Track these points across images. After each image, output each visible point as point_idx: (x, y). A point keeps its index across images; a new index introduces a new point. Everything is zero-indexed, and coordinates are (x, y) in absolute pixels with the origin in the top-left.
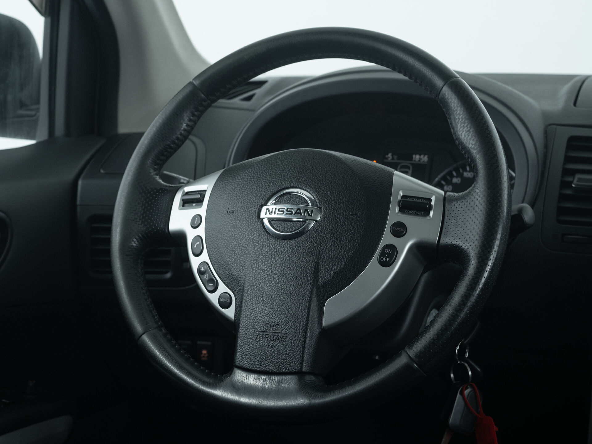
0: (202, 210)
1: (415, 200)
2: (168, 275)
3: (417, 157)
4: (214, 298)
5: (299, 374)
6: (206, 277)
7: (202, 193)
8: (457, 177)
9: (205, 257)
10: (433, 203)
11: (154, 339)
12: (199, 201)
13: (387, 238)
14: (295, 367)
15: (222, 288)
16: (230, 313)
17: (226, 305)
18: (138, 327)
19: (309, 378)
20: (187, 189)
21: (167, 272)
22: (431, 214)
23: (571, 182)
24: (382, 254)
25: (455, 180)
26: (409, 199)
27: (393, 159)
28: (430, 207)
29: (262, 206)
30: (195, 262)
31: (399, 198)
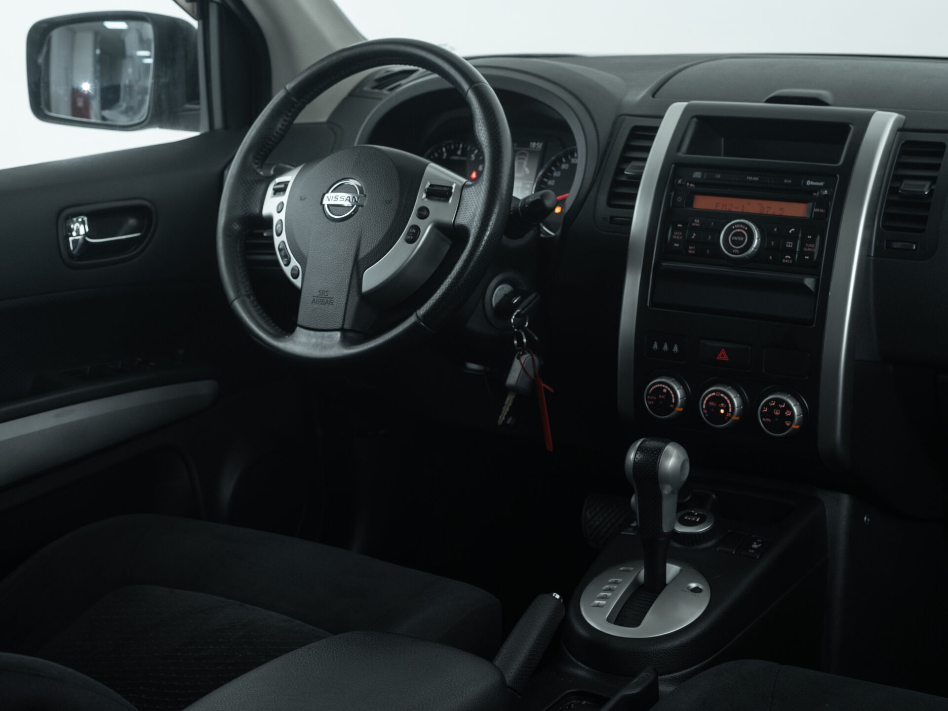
0: (284, 198)
1: (440, 189)
3: (534, 144)
4: (287, 270)
5: (342, 330)
6: (283, 253)
7: (286, 184)
8: (564, 163)
9: (283, 237)
10: (453, 190)
11: (243, 304)
13: (413, 220)
14: (339, 326)
15: (294, 262)
16: (298, 282)
17: (295, 276)
18: (231, 294)
19: (350, 334)
20: (278, 180)
22: (450, 200)
23: (624, 170)
24: (408, 234)
25: (563, 166)
26: (435, 188)
28: (450, 194)
29: (324, 194)
30: (277, 241)
31: (427, 186)
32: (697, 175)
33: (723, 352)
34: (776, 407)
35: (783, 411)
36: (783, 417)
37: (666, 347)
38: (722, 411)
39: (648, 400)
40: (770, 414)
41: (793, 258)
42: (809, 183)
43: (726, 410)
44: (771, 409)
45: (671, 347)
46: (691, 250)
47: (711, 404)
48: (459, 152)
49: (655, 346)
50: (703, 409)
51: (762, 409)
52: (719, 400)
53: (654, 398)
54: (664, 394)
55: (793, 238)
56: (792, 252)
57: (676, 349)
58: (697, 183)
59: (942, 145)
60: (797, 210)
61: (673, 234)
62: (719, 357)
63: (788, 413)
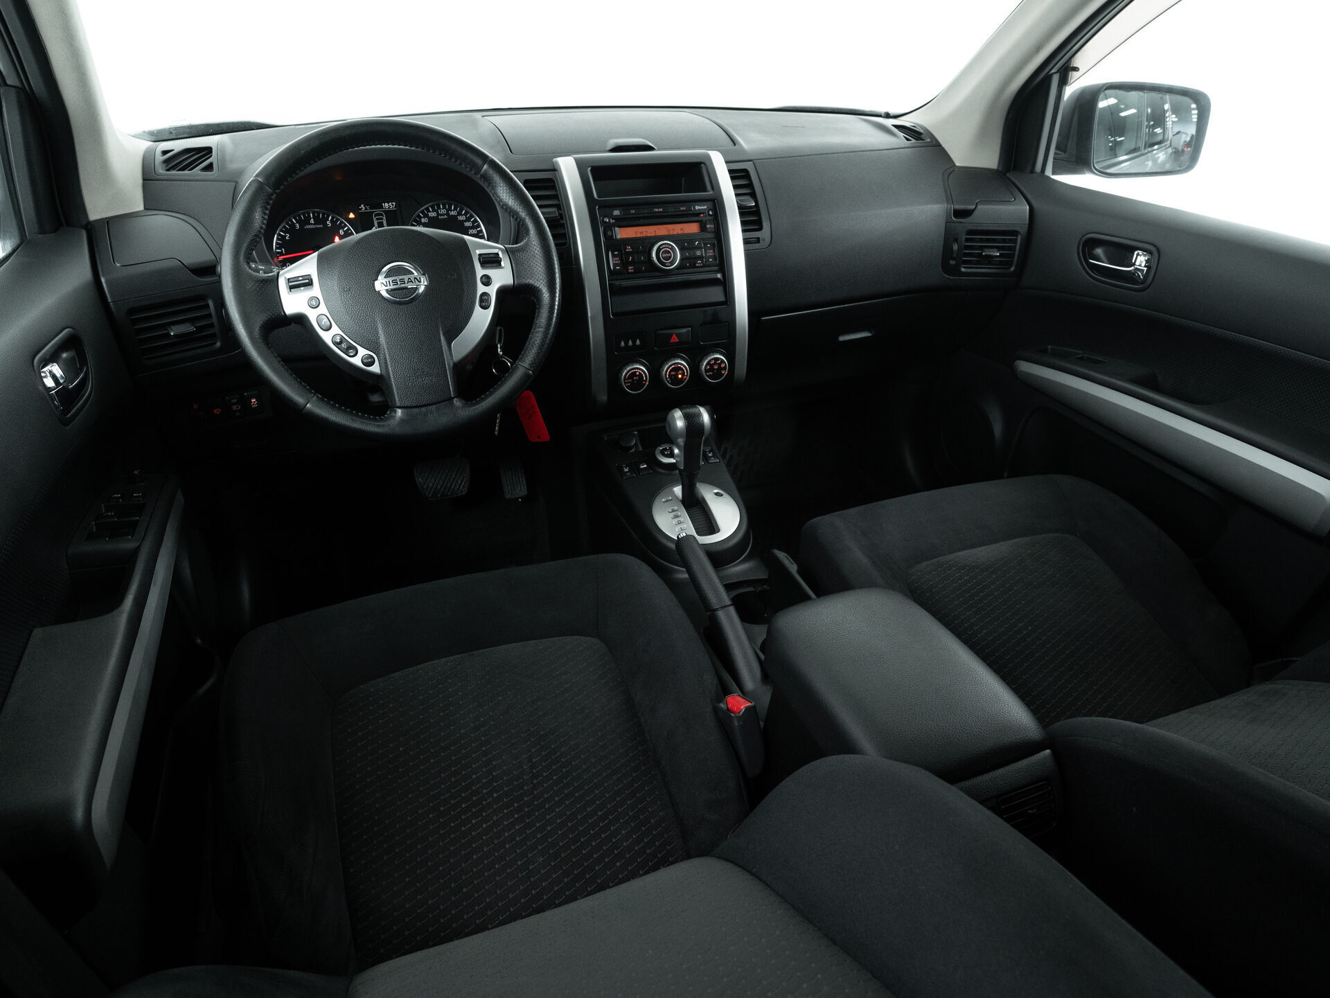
0: (316, 291)
1: (488, 256)
2: (218, 344)
3: (386, 204)
4: (357, 361)
6: (344, 346)
7: (306, 277)
8: (424, 217)
9: (335, 330)
10: (501, 256)
11: (318, 406)
12: (309, 283)
13: (481, 289)
15: (362, 352)
16: (375, 368)
17: (370, 364)
18: (299, 399)
20: (288, 274)
21: (215, 343)
22: (502, 263)
24: (480, 300)
25: (423, 220)
26: (484, 256)
27: (366, 209)
28: (500, 260)
29: (374, 281)
30: (327, 337)
31: (478, 257)
32: (616, 213)
33: (674, 336)
34: (715, 363)
35: (720, 364)
36: (720, 369)
37: (630, 343)
38: (680, 376)
39: (625, 383)
40: (712, 369)
41: (702, 262)
42: (697, 208)
43: (683, 374)
44: (712, 366)
45: (634, 342)
46: (631, 269)
47: (673, 373)
48: (312, 221)
49: (623, 344)
50: (666, 378)
51: (706, 367)
52: (677, 369)
53: (630, 380)
54: (636, 376)
55: (699, 248)
56: (701, 258)
57: (638, 342)
58: (616, 218)
59: (745, 171)
60: (692, 228)
61: (613, 260)
62: (672, 341)
63: (723, 365)
